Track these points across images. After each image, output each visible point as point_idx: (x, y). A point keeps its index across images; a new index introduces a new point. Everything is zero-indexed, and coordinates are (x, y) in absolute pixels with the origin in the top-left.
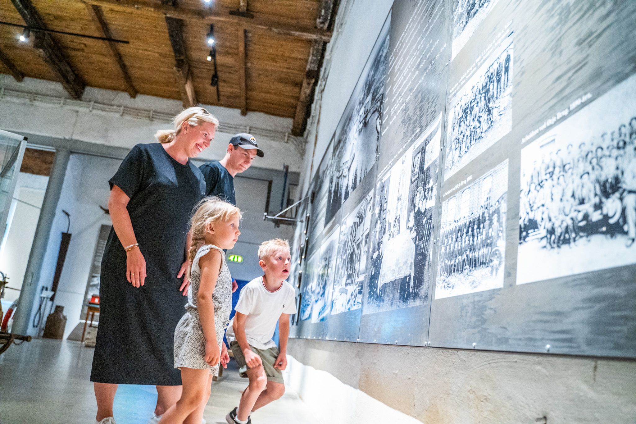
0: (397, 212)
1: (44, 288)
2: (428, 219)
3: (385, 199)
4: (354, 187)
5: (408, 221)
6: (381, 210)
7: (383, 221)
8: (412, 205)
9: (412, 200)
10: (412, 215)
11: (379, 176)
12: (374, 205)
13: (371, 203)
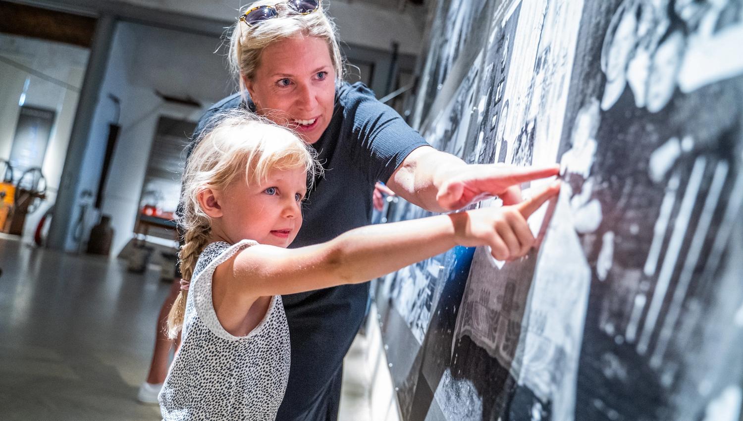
0: (527, 108)
1: (86, 193)
2: (696, 153)
3: (503, 71)
4: (455, 58)
5: (567, 144)
6: (489, 104)
7: (489, 134)
8: (588, 77)
9: (589, 58)
10: (587, 121)
11: (497, 15)
12: (478, 91)
13: (475, 86)
